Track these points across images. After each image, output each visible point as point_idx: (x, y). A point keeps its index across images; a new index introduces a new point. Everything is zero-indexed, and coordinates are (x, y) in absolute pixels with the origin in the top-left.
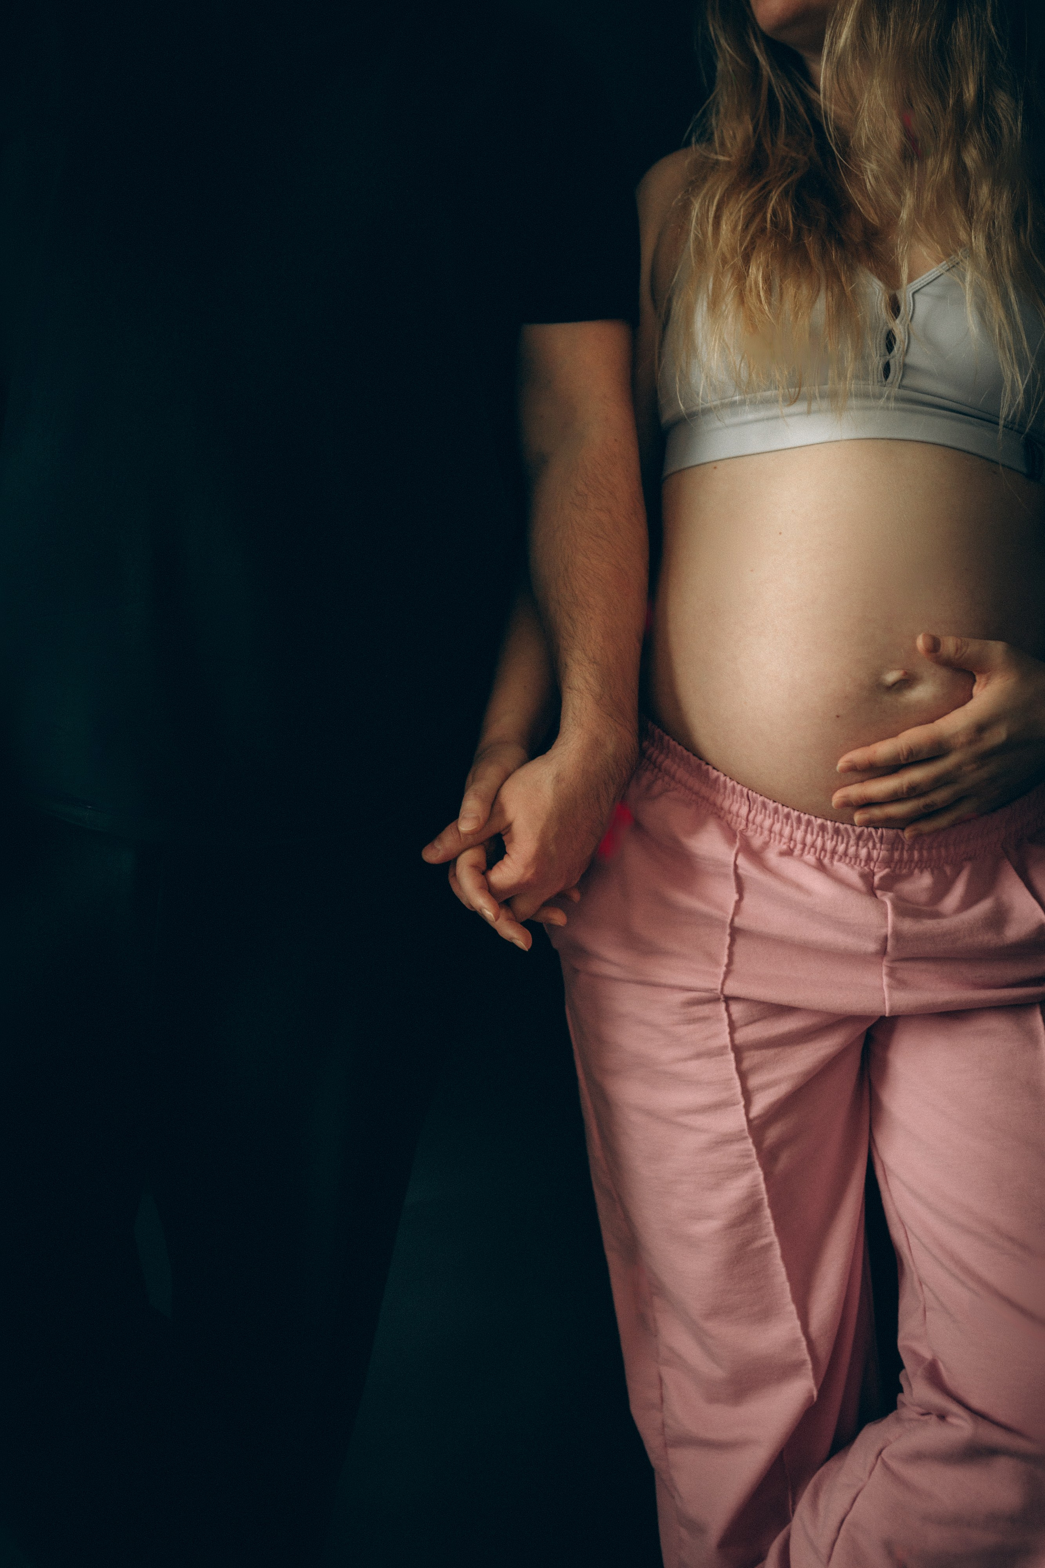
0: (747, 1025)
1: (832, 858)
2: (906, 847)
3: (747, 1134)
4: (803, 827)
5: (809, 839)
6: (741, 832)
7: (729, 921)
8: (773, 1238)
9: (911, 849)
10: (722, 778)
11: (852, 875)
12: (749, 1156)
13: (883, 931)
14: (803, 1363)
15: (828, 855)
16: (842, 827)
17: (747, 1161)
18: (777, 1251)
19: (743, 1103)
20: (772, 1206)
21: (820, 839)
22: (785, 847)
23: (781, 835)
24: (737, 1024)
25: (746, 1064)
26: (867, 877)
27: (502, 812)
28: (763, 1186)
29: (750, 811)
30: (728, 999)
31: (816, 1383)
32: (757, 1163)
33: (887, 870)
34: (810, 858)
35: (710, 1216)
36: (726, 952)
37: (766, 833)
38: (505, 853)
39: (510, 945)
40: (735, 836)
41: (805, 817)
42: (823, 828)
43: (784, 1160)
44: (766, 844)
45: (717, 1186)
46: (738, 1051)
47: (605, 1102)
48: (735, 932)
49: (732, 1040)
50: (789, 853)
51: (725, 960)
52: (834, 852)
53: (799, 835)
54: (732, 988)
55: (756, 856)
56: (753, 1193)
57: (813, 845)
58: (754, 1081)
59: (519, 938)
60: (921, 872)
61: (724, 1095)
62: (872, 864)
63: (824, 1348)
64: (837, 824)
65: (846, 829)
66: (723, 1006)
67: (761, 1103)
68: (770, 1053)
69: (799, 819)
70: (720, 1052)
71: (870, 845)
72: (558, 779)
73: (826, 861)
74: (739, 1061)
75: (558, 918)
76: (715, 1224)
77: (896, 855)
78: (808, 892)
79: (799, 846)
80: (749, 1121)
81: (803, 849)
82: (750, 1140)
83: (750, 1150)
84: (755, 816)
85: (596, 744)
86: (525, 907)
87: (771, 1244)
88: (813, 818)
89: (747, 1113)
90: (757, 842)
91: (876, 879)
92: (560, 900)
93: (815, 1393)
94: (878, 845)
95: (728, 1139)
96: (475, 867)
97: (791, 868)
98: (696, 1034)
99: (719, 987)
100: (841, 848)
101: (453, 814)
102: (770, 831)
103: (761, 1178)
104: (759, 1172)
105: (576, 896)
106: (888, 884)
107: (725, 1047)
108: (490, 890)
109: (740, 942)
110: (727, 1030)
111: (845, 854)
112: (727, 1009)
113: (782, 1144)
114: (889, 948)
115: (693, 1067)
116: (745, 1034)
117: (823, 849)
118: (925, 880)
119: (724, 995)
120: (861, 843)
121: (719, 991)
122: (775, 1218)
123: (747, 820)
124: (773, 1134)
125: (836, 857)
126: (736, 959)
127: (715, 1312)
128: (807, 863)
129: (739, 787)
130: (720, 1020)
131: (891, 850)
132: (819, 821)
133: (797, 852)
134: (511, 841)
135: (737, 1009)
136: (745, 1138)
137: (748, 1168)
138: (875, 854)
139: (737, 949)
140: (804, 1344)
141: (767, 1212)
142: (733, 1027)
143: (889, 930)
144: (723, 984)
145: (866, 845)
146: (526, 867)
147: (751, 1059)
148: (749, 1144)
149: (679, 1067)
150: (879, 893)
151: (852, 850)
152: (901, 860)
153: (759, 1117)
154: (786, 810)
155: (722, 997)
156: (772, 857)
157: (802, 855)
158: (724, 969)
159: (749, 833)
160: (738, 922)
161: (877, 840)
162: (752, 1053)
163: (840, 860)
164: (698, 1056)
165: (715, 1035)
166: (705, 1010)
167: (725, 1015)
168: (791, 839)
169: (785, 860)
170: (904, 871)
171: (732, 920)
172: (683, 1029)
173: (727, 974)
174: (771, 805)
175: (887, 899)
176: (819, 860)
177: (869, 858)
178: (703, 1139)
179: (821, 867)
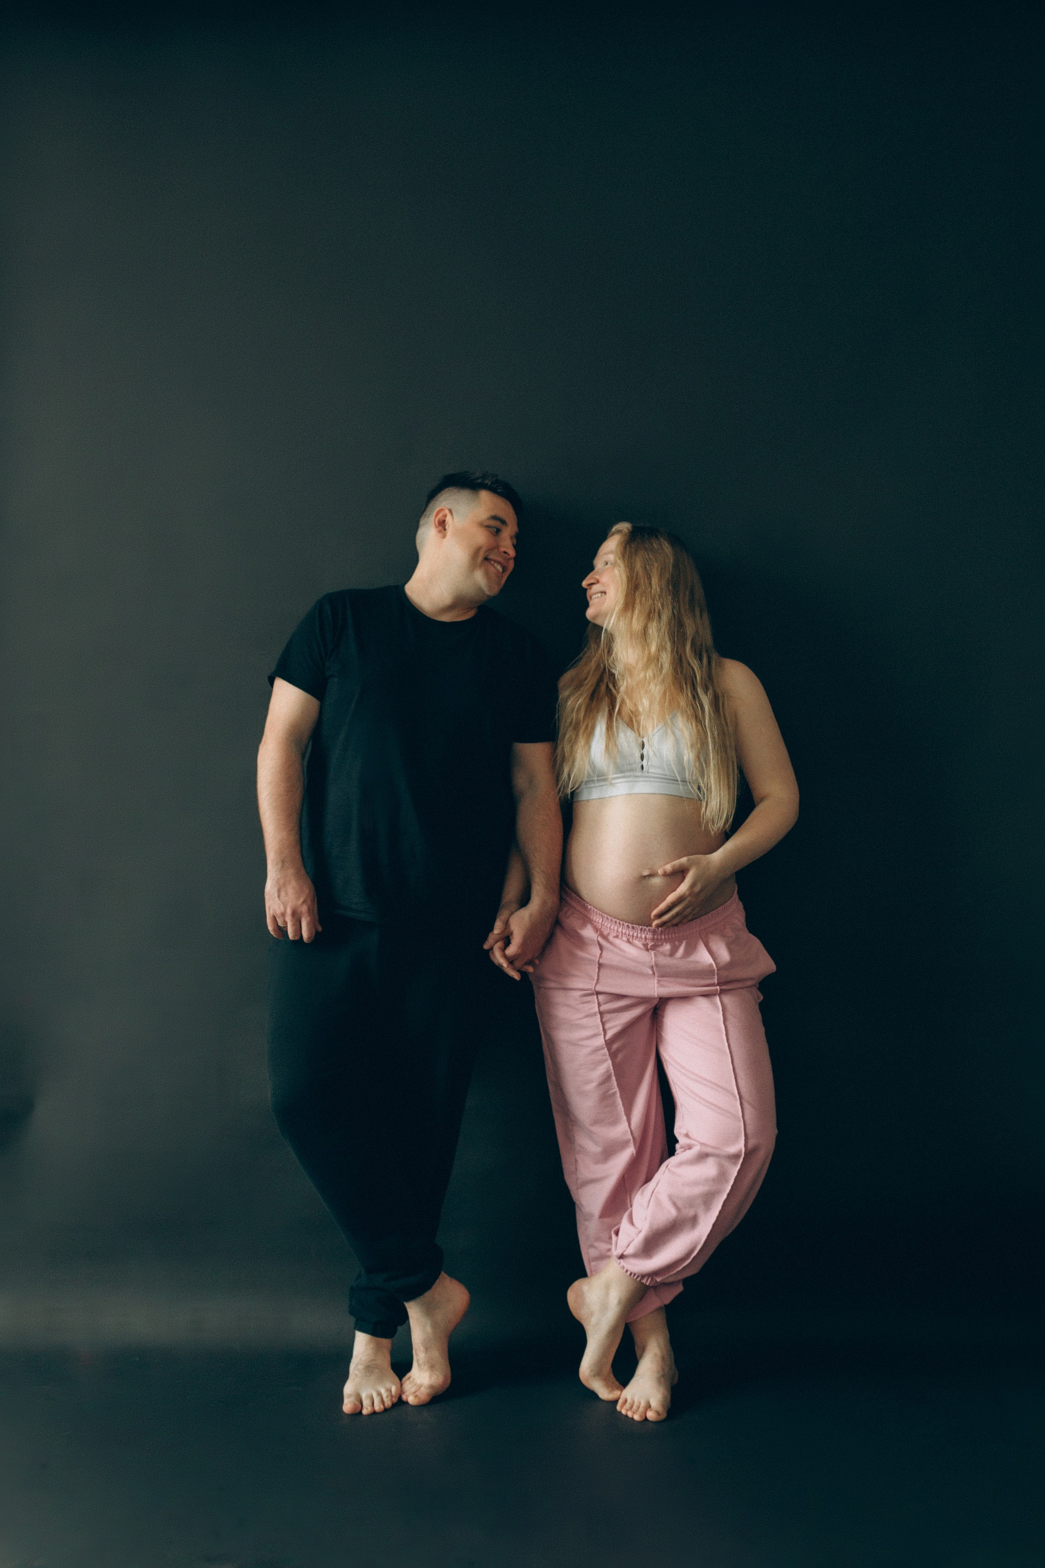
0: (605, 1004)
1: (633, 939)
2: (659, 934)
3: (605, 1046)
4: (621, 926)
5: (624, 931)
6: (600, 929)
7: (597, 960)
8: (617, 1089)
9: (661, 934)
10: (593, 908)
11: (641, 945)
12: (606, 1055)
13: (651, 964)
14: (630, 1140)
15: (631, 937)
16: (635, 926)
17: (605, 1058)
18: (618, 1094)
19: (603, 1034)
20: (616, 1075)
21: (628, 931)
22: (615, 935)
23: (614, 930)
24: (601, 1004)
25: (604, 1020)
26: (645, 945)
27: (509, 926)
28: (612, 1067)
29: (603, 921)
30: (598, 993)
31: (635, 1148)
32: (609, 1058)
33: (653, 943)
34: (625, 939)
35: (592, 1082)
36: (596, 974)
37: (609, 929)
38: (510, 943)
39: (512, 979)
40: (597, 931)
41: (621, 922)
42: (628, 926)
43: (620, 1057)
44: (609, 934)
45: (594, 1069)
46: (601, 1014)
47: (551, 1042)
48: (600, 966)
49: (599, 1010)
50: (617, 937)
51: (596, 978)
52: (633, 936)
53: (620, 930)
54: (599, 988)
55: (605, 938)
56: (608, 1071)
57: (625, 934)
58: (607, 1026)
59: (516, 976)
60: (666, 943)
61: (596, 1031)
62: (647, 941)
63: (637, 1134)
64: (633, 925)
65: (636, 927)
66: (595, 997)
67: (610, 1034)
68: (614, 1015)
69: (619, 923)
70: (595, 1014)
71: (646, 933)
72: (531, 916)
73: (631, 940)
74: (602, 1018)
75: (530, 969)
76: (594, 1084)
77: (656, 937)
78: (624, 951)
79: (621, 934)
80: (605, 1041)
81: (622, 936)
82: (606, 1049)
83: (606, 1053)
84: (605, 923)
85: (544, 903)
86: (518, 964)
87: (615, 1093)
88: (624, 923)
89: (605, 1038)
90: (605, 933)
91: (649, 946)
92: (530, 963)
93: (635, 1155)
94: (649, 933)
95: (597, 1049)
96: (500, 948)
97: (617, 941)
98: (586, 1007)
99: (593, 987)
100: (635, 934)
101: (491, 929)
102: (610, 929)
103: (611, 1064)
104: (610, 1062)
105: (537, 962)
106: (654, 948)
107: (596, 1013)
108: (505, 957)
109: (602, 971)
110: (597, 1006)
111: (637, 937)
112: (597, 998)
113: (618, 1050)
114: (655, 971)
115: (585, 1021)
116: (604, 1007)
117: (629, 935)
118: (667, 947)
119: (596, 991)
120: (642, 932)
121: (593, 990)
122: (617, 1080)
123: (602, 925)
124: (615, 1046)
125: (634, 938)
126: (600, 978)
127: (596, 1122)
128: (623, 941)
129: (598, 912)
130: (594, 1002)
131: (654, 935)
132: (627, 924)
133: (620, 937)
134: (513, 938)
135: (601, 997)
136: (604, 1048)
137: (606, 1060)
138: (648, 936)
139: (601, 974)
140: (629, 1133)
141: (614, 1078)
142: (599, 1005)
143: (653, 964)
144: (595, 986)
145: (644, 933)
146: (519, 948)
147: (607, 1017)
148: (606, 1051)
149: (578, 1022)
150: (650, 951)
151: (639, 935)
152: (657, 939)
153: (609, 1040)
154: (615, 920)
155: (595, 992)
156: (611, 938)
157: (622, 938)
158: (596, 981)
159: (603, 930)
160: (601, 961)
161: (648, 931)
162: (607, 1015)
163: (635, 939)
164: (587, 1016)
165: (593, 1008)
166: (589, 998)
167: (596, 1000)
168: (617, 931)
169: (615, 939)
170: (660, 943)
171: (599, 961)
172: (581, 1006)
173: (597, 983)
174: (610, 918)
175: (653, 953)
176: (628, 940)
177: (646, 938)
178: (589, 1049)
179: (629, 941)
